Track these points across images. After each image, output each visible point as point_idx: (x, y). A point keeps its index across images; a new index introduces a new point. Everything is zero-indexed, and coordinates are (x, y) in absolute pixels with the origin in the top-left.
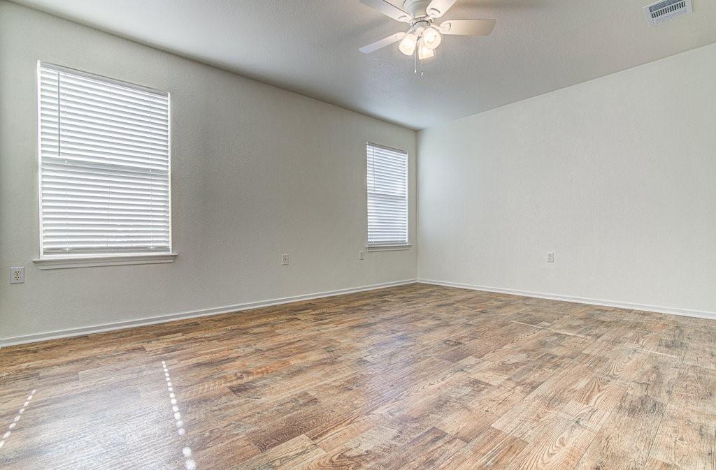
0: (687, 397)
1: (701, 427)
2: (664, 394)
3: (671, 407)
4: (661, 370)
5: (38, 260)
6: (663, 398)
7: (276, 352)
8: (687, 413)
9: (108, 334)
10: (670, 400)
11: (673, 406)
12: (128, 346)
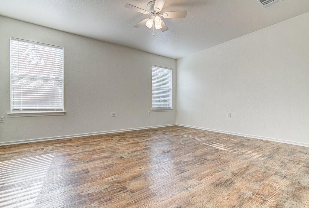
5: (9, 113)
7: (91, 152)
9: (36, 143)
12: (39, 148)
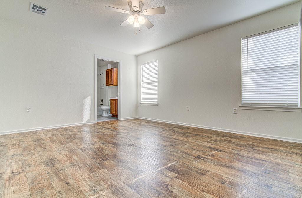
0: (41, 175)
1: (30, 166)
2: (49, 171)
3: (43, 167)
4: (64, 184)
6: (48, 169)
8: (37, 168)
10: (46, 170)
11: (43, 168)
